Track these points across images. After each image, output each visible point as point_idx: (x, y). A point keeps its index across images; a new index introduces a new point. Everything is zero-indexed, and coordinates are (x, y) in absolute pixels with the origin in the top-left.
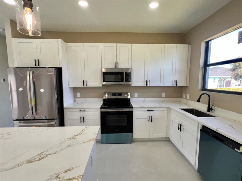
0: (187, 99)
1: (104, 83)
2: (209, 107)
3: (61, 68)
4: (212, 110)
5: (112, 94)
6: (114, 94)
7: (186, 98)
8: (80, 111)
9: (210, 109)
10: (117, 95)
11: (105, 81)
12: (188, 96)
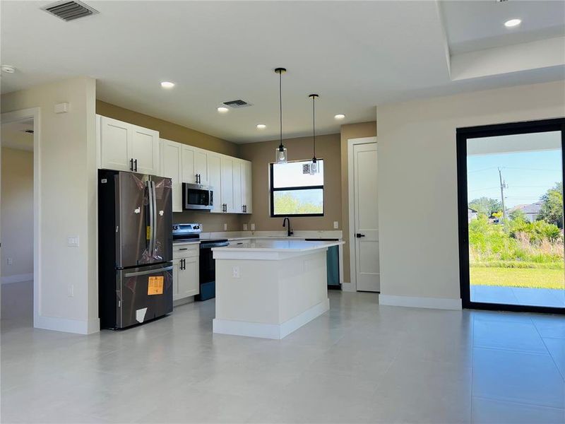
0: (252, 231)
2: (289, 231)
4: (292, 233)
5: (180, 226)
7: (249, 229)
11: (190, 202)
12: (253, 227)
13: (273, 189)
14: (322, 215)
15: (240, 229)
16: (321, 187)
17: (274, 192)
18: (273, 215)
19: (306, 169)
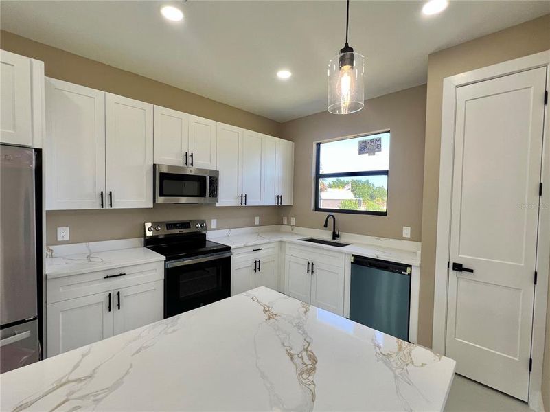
0: (292, 226)
1: (160, 200)
2: (334, 233)
3: (41, 149)
4: (338, 236)
5: (167, 225)
6: (171, 226)
7: (289, 224)
8: (107, 277)
9: (335, 236)
10: (178, 228)
11: (164, 193)
12: (293, 221)
13: (318, 176)
14: (384, 214)
15: (280, 223)
16: (385, 173)
17: (321, 179)
18: (317, 209)
19: (363, 149)
